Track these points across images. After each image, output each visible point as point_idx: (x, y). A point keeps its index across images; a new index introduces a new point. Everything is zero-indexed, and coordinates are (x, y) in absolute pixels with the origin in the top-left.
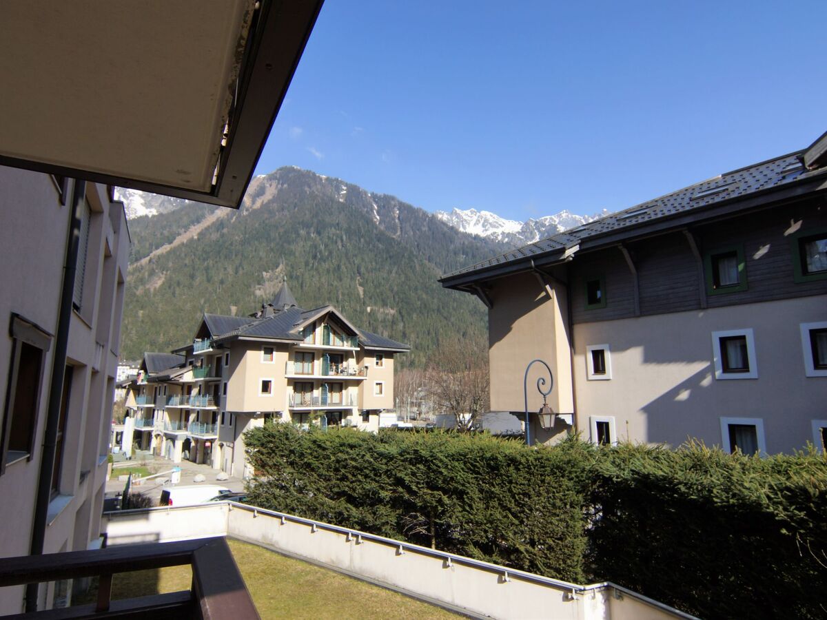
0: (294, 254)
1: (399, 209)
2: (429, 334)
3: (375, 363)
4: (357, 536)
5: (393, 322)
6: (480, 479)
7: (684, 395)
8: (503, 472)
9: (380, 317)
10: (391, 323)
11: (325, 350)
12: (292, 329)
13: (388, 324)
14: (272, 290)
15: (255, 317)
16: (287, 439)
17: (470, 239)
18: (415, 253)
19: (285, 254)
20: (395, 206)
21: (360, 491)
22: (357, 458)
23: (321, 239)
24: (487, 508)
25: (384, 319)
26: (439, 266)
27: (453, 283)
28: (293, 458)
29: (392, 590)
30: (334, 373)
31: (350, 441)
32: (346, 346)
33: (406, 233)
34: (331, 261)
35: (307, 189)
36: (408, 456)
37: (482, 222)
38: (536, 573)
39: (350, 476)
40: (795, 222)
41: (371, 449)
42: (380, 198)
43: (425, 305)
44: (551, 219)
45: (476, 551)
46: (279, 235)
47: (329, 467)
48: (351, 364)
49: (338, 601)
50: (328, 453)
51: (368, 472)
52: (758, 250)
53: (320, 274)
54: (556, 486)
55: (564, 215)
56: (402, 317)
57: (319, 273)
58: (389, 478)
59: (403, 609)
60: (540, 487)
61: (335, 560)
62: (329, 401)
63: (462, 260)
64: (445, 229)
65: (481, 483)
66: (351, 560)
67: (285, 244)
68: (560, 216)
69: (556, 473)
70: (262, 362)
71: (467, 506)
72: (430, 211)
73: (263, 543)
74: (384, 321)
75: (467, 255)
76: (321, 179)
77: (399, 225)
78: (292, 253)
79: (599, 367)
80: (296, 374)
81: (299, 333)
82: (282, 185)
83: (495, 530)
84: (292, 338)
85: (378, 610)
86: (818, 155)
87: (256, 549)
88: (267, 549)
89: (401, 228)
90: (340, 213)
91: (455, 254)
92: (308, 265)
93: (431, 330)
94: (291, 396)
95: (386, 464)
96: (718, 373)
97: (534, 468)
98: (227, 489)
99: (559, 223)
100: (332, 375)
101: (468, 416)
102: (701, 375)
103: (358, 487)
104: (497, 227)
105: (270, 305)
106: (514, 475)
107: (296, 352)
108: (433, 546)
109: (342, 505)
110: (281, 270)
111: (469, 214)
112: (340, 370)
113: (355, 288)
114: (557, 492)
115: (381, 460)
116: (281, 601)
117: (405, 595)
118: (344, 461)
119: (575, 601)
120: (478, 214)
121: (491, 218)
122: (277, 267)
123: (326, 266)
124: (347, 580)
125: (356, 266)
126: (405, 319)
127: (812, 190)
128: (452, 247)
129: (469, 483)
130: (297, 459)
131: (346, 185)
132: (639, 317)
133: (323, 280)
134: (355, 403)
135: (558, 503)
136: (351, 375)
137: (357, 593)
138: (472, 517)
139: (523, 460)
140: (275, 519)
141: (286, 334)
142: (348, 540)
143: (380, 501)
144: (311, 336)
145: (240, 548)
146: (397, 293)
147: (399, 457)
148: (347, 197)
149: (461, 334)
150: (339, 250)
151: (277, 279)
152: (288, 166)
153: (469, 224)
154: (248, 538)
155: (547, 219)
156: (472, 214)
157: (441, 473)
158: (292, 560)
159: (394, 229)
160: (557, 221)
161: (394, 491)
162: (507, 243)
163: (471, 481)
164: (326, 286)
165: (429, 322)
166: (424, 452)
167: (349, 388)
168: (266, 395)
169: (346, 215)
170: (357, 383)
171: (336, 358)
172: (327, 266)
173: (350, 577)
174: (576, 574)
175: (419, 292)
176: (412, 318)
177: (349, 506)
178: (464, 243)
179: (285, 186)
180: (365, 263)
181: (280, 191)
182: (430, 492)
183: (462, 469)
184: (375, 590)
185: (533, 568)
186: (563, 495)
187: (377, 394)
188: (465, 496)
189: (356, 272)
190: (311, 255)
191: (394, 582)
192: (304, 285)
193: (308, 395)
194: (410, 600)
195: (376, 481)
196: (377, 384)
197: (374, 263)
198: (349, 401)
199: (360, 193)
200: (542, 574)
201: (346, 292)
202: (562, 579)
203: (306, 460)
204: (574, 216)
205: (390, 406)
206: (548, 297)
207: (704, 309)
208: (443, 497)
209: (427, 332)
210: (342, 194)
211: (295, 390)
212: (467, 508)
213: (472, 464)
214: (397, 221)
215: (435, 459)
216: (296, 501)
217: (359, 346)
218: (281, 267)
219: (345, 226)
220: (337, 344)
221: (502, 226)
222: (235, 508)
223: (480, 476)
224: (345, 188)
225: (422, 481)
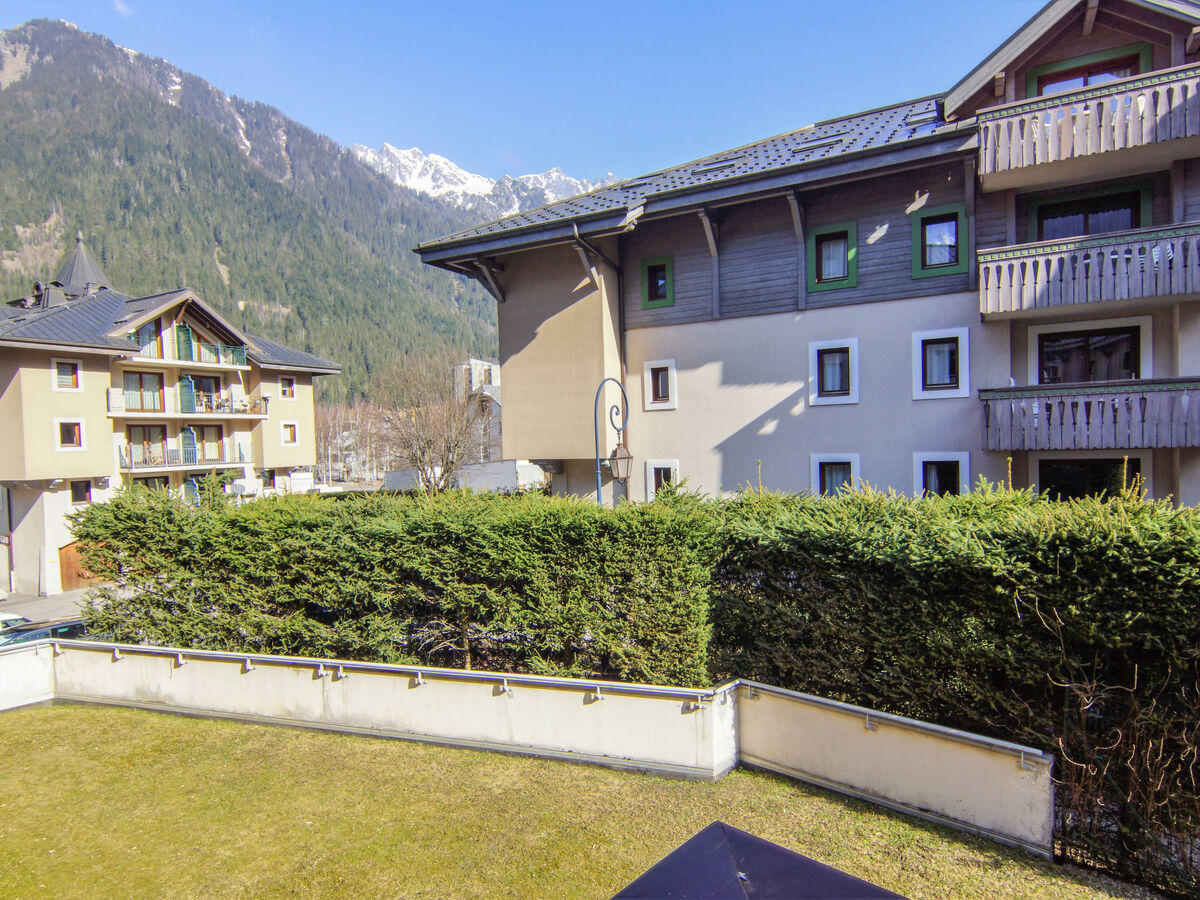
0: (82, 196)
1: (287, 133)
2: (350, 349)
3: (281, 393)
4: (335, 668)
5: (287, 328)
6: (552, 559)
7: (770, 427)
8: (590, 545)
9: (263, 319)
10: (283, 331)
11: (183, 369)
12: (114, 329)
13: (278, 330)
14: (41, 262)
15: (23, 306)
16: (170, 521)
17: (413, 199)
18: (320, 213)
19: (60, 192)
20: (279, 126)
21: (334, 597)
22: (325, 543)
23: (136, 173)
24: (565, 601)
25: (271, 322)
26: (363, 239)
27: (441, 256)
28: (189, 553)
29: (405, 740)
30: (203, 408)
31: (305, 518)
32: (226, 362)
33: (302, 177)
34: (161, 215)
35: (95, 70)
36: (424, 534)
37: (431, 172)
38: (638, 681)
39: (312, 575)
40: (921, 195)
41: (350, 527)
42: (249, 107)
43: (342, 302)
44: (536, 179)
45: (543, 665)
46: (44, 155)
47: (268, 562)
48: (237, 393)
49: (318, 774)
50: (265, 541)
51: (348, 565)
52: (874, 230)
53: (139, 238)
54: (673, 558)
55: (554, 175)
56: (304, 320)
57: (137, 235)
58: (389, 571)
59: (434, 765)
60: (648, 562)
61: (291, 709)
62: (199, 456)
63: (401, 232)
64: (372, 177)
65: (553, 564)
66: (326, 707)
67: (59, 176)
68: (548, 176)
69: (671, 541)
70: (55, 388)
71: (531, 602)
72: (344, 145)
73: (140, 701)
74: (271, 326)
75: (409, 224)
76: (126, 57)
77: (288, 161)
78: (75, 193)
79: (660, 392)
80: (128, 410)
81: (129, 337)
82: (41, 55)
83: (577, 631)
84: (115, 346)
85: (393, 775)
86: (961, 102)
87: (127, 714)
88: (150, 710)
89: (292, 168)
90: (171, 126)
91: (389, 220)
92: (113, 219)
93: (355, 343)
94: (123, 451)
95: (381, 550)
96: (813, 398)
97: (640, 536)
98: (21, 617)
99: (547, 187)
100: (201, 413)
101: (438, 471)
102: (792, 400)
103: (330, 592)
104: (456, 184)
105: (57, 284)
106: (608, 549)
107: (125, 372)
108: (468, 665)
109: (297, 622)
110: (57, 224)
111: (410, 156)
112: (215, 404)
113: (213, 266)
114: (675, 568)
115: (373, 544)
116: (211, 793)
117: (427, 743)
118: (298, 551)
119: (699, 711)
120: (425, 158)
121: (445, 167)
122: (47, 218)
123: (150, 222)
124: (322, 737)
125: (211, 227)
126: (308, 324)
127: (952, 150)
128: (384, 209)
129: (534, 567)
130: (198, 556)
131: (180, 74)
132: (717, 320)
133: (147, 248)
134: (248, 456)
135: (677, 583)
136: (238, 411)
137: (348, 755)
138: (538, 616)
139: (623, 526)
140: (161, 659)
141: (102, 339)
142: (316, 676)
143: (372, 607)
144: (154, 343)
145: (93, 717)
146: (292, 279)
147: (408, 537)
148: (183, 97)
149: (404, 349)
150: (174, 195)
151: (48, 240)
152: (52, 18)
153: (410, 174)
154: (105, 697)
155: (529, 179)
156: (415, 156)
157: (487, 556)
158: (206, 722)
159: (280, 168)
160: (545, 183)
161: (397, 591)
162: (471, 210)
163: (536, 563)
164: (155, 260)
165: (350, 329)
166: (453, 526)
167: (236, 433)
168: (70, 449)
169: (184, 132)
170: (251, 425)
171: (207, 382)
172: (153, 223)
173: (326, 731)
174: (699, 674)
175: (332, 281)
176: (321, 323)
177: (312, 621)
178: (403, 205)
179: (48, 58)
180: (229, 223)
181: (38, 67)
182: (466, 586)
183: (522, 547)
184: (377, 745)
185: (635, 676)
186: (684, 571)
187: (286, 442)
188: (526, 587)
189: (213, 239)
190: (118, 199)
191: (407, 728)
192: (108, 255)
193: (156, 448)
194: (440, 749)
195: (364, 579)
196: (286, 426)
197: (245, 226)
198: (237, 455)
199: (208, 92)
200: (648, 682)
201: (196, 272)
202: (677, 685)
203: (217, 554)
204: (568, 178)
205: (310, 460)
206: (592, 287)
207: (802, 310)
208: (488, 591)
209: (347, 347)
210: (174, 91)
211: (130, 439)
212: (531, 604)
213: (538, 538)
214: (284, 153)
215: (474, 536)
216: (200, 625)
217: (249, 362)
218: (54, 218)
219: (184, 152)
220: (206, 359)
221: (463, 183)
222: (66, 650)
223: (552, 556)
224: (178, 80)
225: (451, 571)
